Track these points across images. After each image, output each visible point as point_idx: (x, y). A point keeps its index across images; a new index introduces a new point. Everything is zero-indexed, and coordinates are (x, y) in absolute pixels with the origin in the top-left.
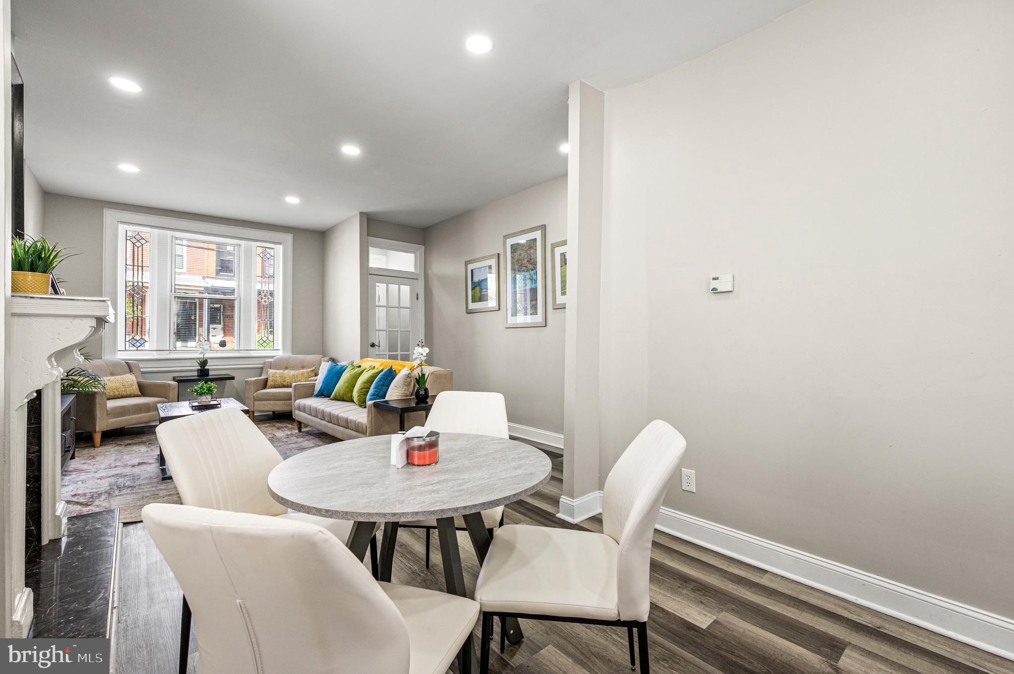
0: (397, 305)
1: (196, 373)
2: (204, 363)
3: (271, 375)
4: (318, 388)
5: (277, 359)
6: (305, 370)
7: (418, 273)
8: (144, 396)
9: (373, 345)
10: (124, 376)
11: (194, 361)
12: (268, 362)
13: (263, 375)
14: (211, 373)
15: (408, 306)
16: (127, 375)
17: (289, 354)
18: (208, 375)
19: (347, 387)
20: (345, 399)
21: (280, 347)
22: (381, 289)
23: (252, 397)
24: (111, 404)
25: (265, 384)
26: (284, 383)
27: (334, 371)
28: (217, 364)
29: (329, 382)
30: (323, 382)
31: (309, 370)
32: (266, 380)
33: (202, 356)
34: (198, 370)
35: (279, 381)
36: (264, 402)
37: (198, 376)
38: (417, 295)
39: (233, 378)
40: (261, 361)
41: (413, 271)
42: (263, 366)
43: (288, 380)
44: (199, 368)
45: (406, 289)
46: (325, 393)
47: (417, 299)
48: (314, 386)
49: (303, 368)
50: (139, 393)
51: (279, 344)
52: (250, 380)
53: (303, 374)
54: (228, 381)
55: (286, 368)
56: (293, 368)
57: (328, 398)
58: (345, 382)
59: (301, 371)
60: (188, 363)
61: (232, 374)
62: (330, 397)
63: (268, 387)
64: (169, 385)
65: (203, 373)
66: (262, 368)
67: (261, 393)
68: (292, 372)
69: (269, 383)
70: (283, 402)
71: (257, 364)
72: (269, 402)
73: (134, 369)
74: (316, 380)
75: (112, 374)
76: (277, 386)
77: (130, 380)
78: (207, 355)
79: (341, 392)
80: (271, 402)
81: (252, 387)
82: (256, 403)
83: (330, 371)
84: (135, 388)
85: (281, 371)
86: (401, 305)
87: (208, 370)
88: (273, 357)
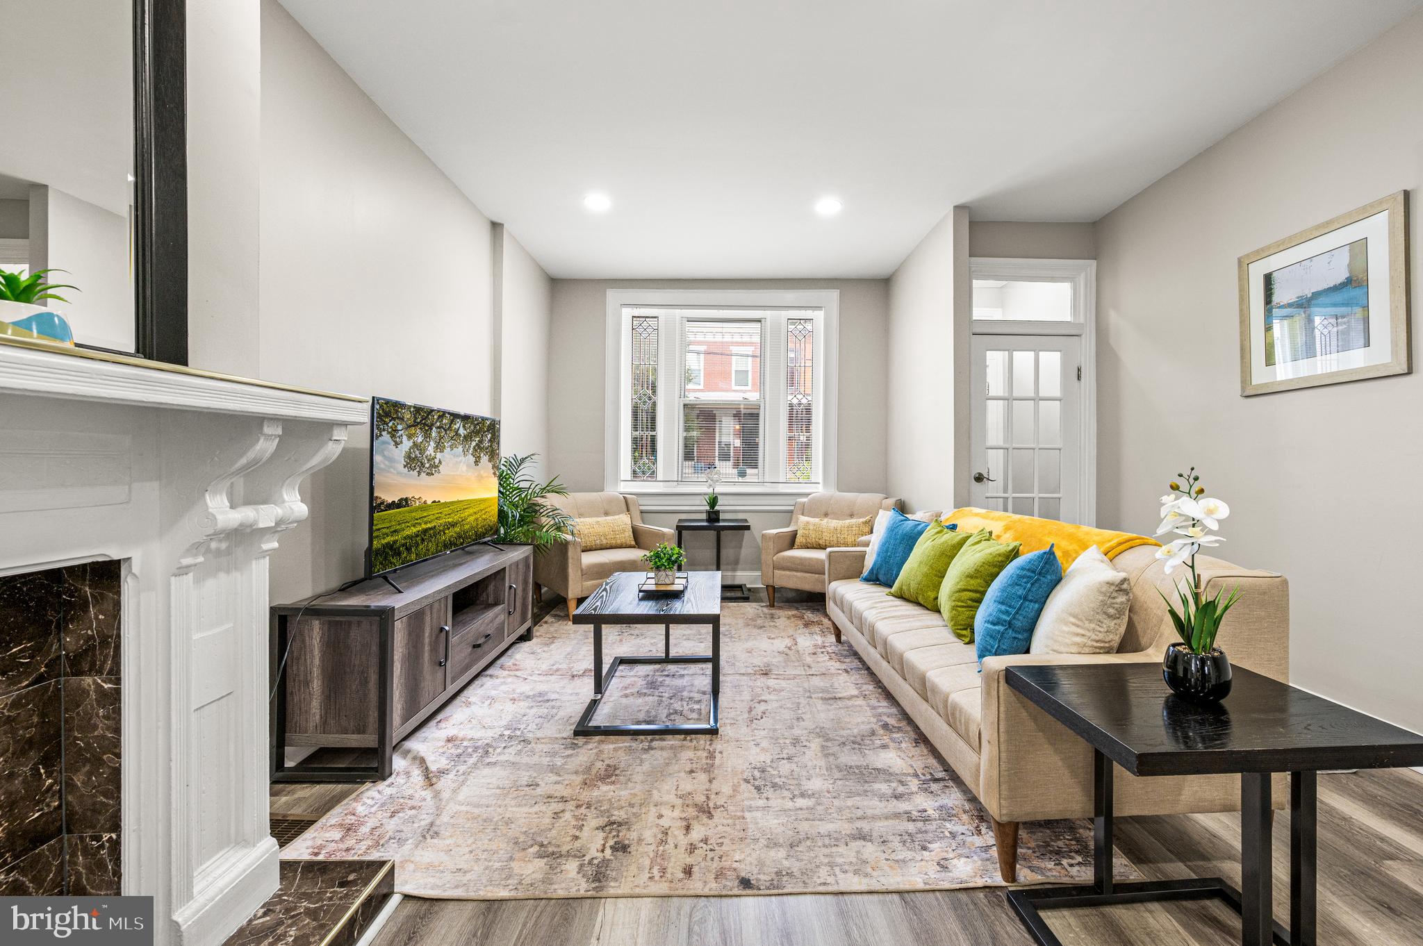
0: (1032, 394)
1: (704, 516)
2: (713, 501)
3: (801, 526)
4: (869, 562)
5: (813, 499)
6: (853, 521)
7: (1082, 320)
8: (639, 548)
9: (979, 478)
10: (617, 517)
11: (702, 497)
12: (800, 503)
13: (792, 524)
14: (722, 516)
15: (1058, 394)
16: (621, 516)
17: (833, 492)
18: (718, 520)
19: (926, 575)
20: (921, 600)
21: (820, 480)
22: (995, 360)
23: (771, 561)
24: (589, 559)
25: (792, 541)
26: (821, 542)
27: (900, 532)
28: (732, 503)
29: (890, 557)
30: (878, 555)
31: (863, 520)
32: (794, 535)
33: (711, 490)
34: (707, 511)
35: (813, 538)
36: (788, 573)
37: (707, 520)
38: (1079, 370)
39: (748, 528)
40: (790, 501)
41: (1068, 318)
42: (792, 508)
43: (826, 537)
44: (708, 508)
45: (1051, 361)
46: (882, 577)
47: (1079, 378)
48: (862, 556)
49: (852, 516)
50: (633, 543)
51: (818, 474)
52: (769, 534)
53: (850, 527)
54: (743, 533)
55: (826, 515)
56: (838, 516)
57: (887, 590)
58: (921, 562)
59: (848, 522)
60: (697, 500)
61: (748, 520)
62: (891, 587)
63: (796, 547)
64: (668, 535)
65: (713, 516)
66: (792, 512)
67: (784, 558)
68: (833, 523)
69: (799, 540)
70: (817, 575)
71: (783, 505)
72: (795, 573)
73: (631, 508)
74: (867, 544)
75: (606, 514)
76: (809, 545)
77: (623, 521)
78: (719, 489)
79: (913, 585)
80: (799, 574)
81: (771, 545)
82: (776, 571)
83: (892, 530)
84: (627, 534)
85: (817, 520)
86: (1041, 394)
87: (718, 512)
88: (807, 495)
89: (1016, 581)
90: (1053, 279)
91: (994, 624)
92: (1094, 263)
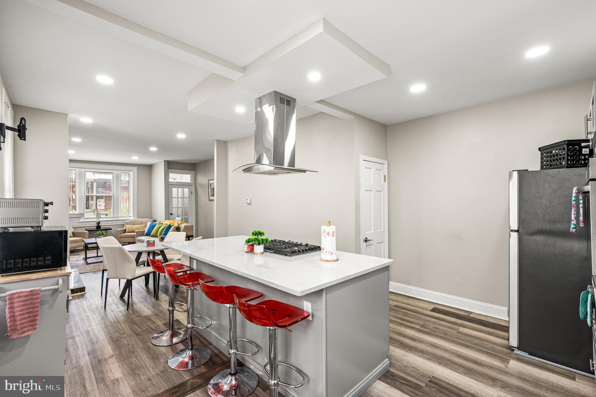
0: (182, 197)
1: (95, 227)
2: (99, 223)
3: (127, 228)
4: (146, 232)
5: (131, 221)
7: (192, 182)
9: (171, 214)
11: (94, 222)
12: (126, 222)
13: (124, 227)
14: (101, 227)
15: (188, 197)
17: (136, 218)
18: (100, 228)
19: (156, 232)
20: (155, 236)
21: (132, 215)
22: (174, 190)
23: (120, 236)
25: (125, 231)
27: (152, 225)
28: (104, 223)
29: (150, 230)
30: (148, 230)
31: (144, 225)
32: (125, 230)
33: (98, 220)
34: (96, 226)
35: (131, 230)
36: (124, 239)
37: (96, 228)
38: (192, 192)
39: (111, 229)
40: (123, 222)
41: (190, 182)
42: (124, 223)
43: (135, 229)
45: (186, 190)
46: (148, 234)
47: (192, 194)
48: (144, 231)
49: (141, 224)
50: (73, 236)
52: (119, 230)
53: (141, 227)
54: (109, 230)
55: (134, 224)
56: (137, 224)
58: (155, 230)
59: (141, 225)
60: (92, 223)
61: (110, 227)
62: (150, 236)
63: (126, 233)
64: (85, 232)
65: (98, 227)
66: (124, 225)
67: (123, 235)
68: (137, 226)
69: (127, 231)
71: (121, 223)
72: (126, 239)
74: (145, 229)
76: (129, 232)
78: (100, 220)
79: (154, 234)
80: (128, 239)
81: (119, 232)
82: (121, 239)
83: (150, 225)
84: (71, 234)
85: (132, 226)
86: (184, 197)
87: (100, 226)
88: (128, 220)
89: (166, 229)
90: (186, 174)
92: (194, 172)
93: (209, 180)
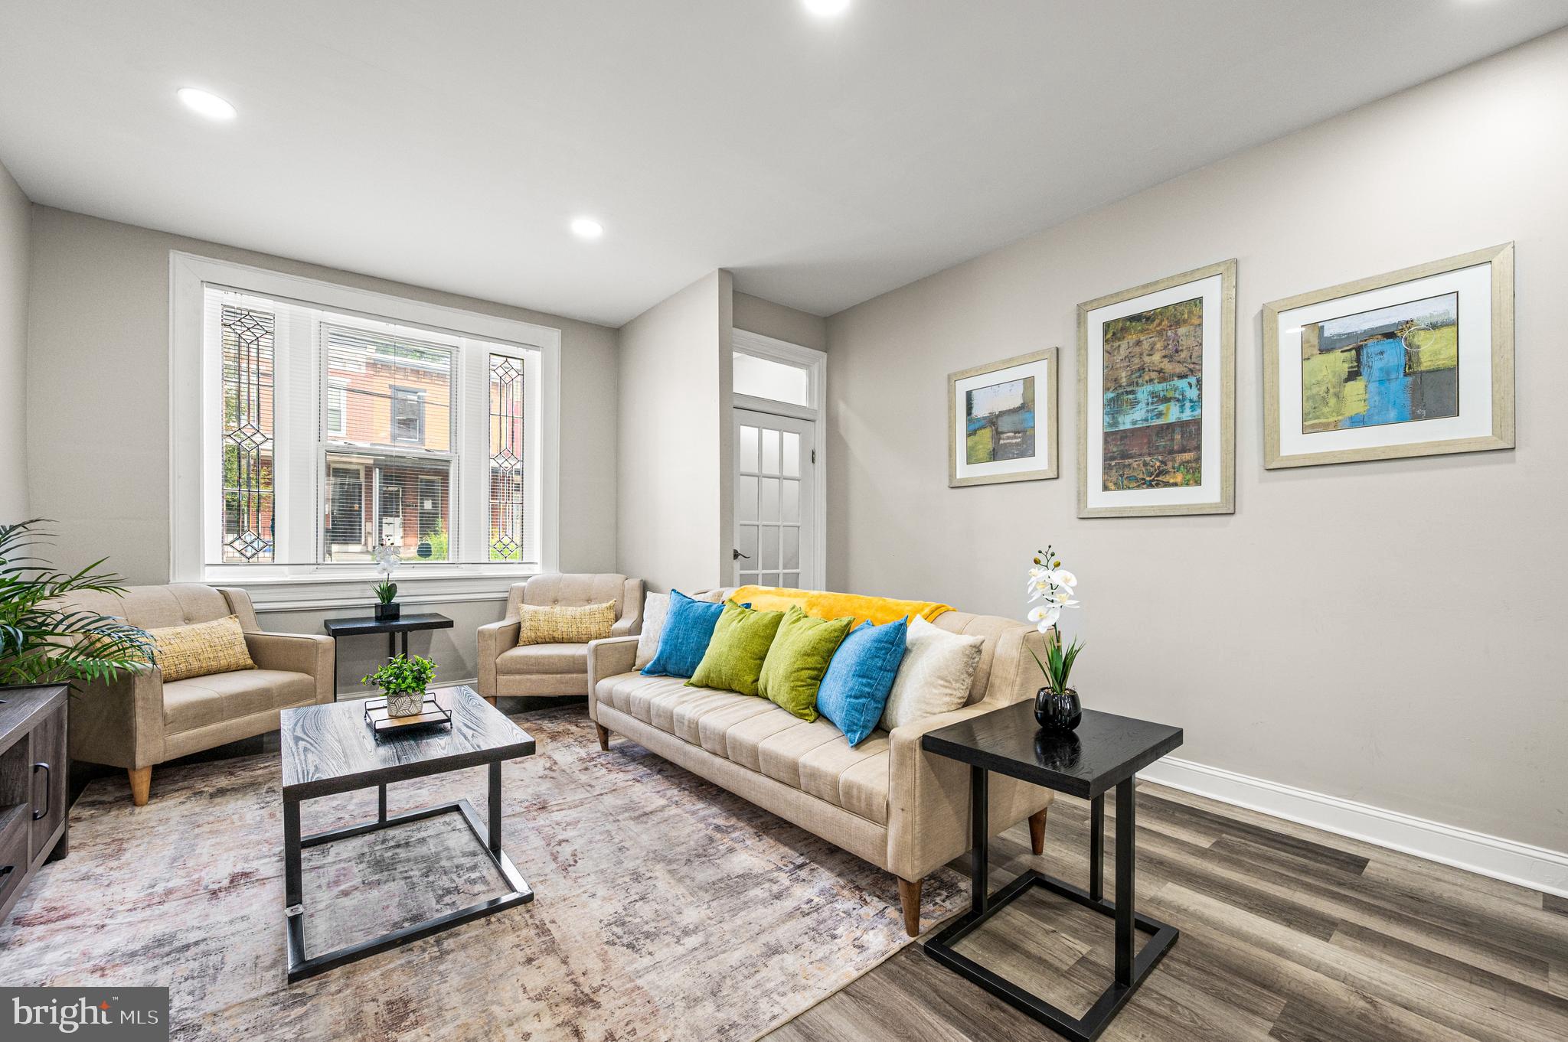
0: (777, 473)
1: (372, 613)
2: (388, 591)
3: (527, 617)
4: (647, 653)
5: (536, 583)
6: (595, 607)
7: (816, 407)
8: (261, 667)
9: (736, 555)
10: (214, 623)
11: (367, 586)
12: (518, 588)
13: (508, 615)
14: (403, 611)
15: (797, 474)
16: (221, 621)
17: (554, 573)
18: (396, 617)
19: (740, 659)
20: (735, 686)
22: (749, 436)
23: (493, 666)
24: (176, 696)
25: (515, 637)
26: (556, 635)
27: (691, 615)
28: (412, 592)
29: (681, 643)
30: (665, 642)
31: (605, 605)
32: (518, 628)
33: (384, 576)
34: (377, 606)
35: (545, 630)
36: (518, 677)
37: (377, 619)
38: (813, 453)
39: (449, 624)
40: (503, 586)
41: (804, 403)
42: (506, 595)
44: (378, 601)
45: (792, 440)
46: (674, 668)
47: (813, 460)
48: (634, 647)
49: (589, 601)
50: (250, 662)
51: (535, 550)
52: (489, 630)
53: (592, 614)
54: (437, 633)
55: (555, 601)
56: (569, 601)
57: (686, 680)
58: (731, 646)
59: (587, 608)
60: (355, 591)
61: (447, 613)
62: (690, 677)
63: (521, 643)
64: (316, 645)
65: (388, 612)
66: (505, 600)
67: (514, 660)
68: (571, 611)
69: (525, 634)
70: (559, 676)
71: (494, 591)
72: (529, 676)
73: (237, 607)
75: (188, 620)
76: (540, 640)
77: (229, 632)
78: (396, 574)
79: (724, 671)
80: (534, 677)
81: (492, 643)
82: (501, 678)
84: (238, 649)
85: (547, 609)
86: (785, 474)
87: (398, 605)
88: (526, 578)
90: (793, 364)
91: (856, 697)
92: (825, 355)
93: (952, 380)
